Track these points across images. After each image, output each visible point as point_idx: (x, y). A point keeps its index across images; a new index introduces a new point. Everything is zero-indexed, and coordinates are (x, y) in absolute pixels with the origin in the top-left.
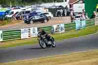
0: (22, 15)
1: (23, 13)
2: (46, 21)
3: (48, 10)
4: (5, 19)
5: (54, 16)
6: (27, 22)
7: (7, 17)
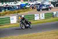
0: (36, 6)
1: (36, 5)
2: (49, 10)
3: (50, 3)
4: (25, 9)
5: (55, 6)
6: (39, 10)
7: (26, 7)
